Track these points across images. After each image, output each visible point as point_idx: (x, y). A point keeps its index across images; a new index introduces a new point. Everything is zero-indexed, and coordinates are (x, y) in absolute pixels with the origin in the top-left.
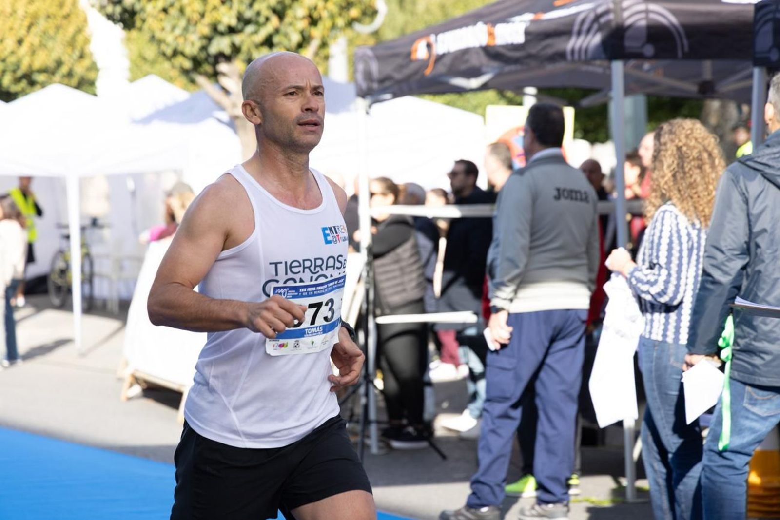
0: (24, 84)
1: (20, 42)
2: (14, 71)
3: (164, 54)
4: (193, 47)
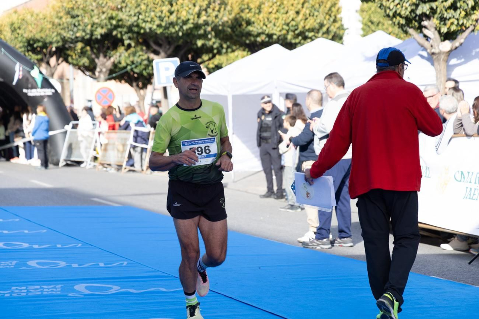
0: (300, 38)
1: (298, 13)
2: (294, 31)
3: (388, 16)
4: (406, 11)
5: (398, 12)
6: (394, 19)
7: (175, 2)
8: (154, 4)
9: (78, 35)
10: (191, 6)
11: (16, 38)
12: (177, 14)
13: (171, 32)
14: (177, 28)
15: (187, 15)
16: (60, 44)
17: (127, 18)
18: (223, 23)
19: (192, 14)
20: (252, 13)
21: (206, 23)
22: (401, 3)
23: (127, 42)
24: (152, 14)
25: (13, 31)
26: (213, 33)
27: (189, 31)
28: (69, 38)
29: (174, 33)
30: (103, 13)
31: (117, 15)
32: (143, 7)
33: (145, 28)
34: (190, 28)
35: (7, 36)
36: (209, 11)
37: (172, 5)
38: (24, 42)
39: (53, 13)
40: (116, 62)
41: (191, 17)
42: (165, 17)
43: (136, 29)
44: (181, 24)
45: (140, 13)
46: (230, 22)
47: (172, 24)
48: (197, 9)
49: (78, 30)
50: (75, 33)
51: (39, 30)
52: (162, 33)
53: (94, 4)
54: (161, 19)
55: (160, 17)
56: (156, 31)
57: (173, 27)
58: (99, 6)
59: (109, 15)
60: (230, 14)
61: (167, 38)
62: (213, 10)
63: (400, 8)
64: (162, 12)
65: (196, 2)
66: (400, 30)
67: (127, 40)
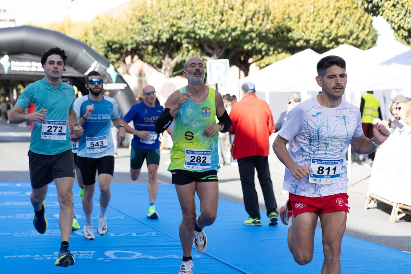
1: (331, 22)
2: (328, 37)
3: (393, 28)
4: (408, 24)
5: (402, 26)
6: (399, 31)
7: (226, 12)
8: (208, 14)
9: (148, 38)
10: (239, 16)
11: (98, 40)
12: (227, 23)
13: (222, 38)
14: (227, 35)
15: (235, 23)
16: (134, 45)
17: (185, 26)
18: (266, 30)
19: (240, 23)
20: (292, 21)
21: (252, 30)
22: (404, 18)
23: (185, 45)
24: (206, 22)
25: (96, 34)
26: (258, 39)
27: (237, 37)
28: (140, 41)
29: (224, 39)
30: (166, 21)
31: (177, 23)
32: (198, 16)
33: (200, 34)
34: (238, 35)
35: (91, 38)
36: (255, 20)
37: (223, 15)
38: (104, 44)
39: (128, 20)
40: (179, 61)
41: (239, 25)
42: (217, 25)
43: (193, 35)
44: (230, 31)
45: (196, 22)
46: (272, 29)
47: (223, 31)
48: (244, 19)
49: (147, 35)
50: (144, 37)
51: (117, 33)
52: (213, 39)
53: (159, 14)
54: (214, 27)
55: (213, 25)
56: (208, 37)
57: (224, 34)
58: (162, 16)
59: (171, 23)
60: (272, 23)
61: (219, 43)
62: (258, 19)
63: (403, 22)
64: (214, 21)
65: (243, 12)
66: (404, 40)
67: (185, 44)
